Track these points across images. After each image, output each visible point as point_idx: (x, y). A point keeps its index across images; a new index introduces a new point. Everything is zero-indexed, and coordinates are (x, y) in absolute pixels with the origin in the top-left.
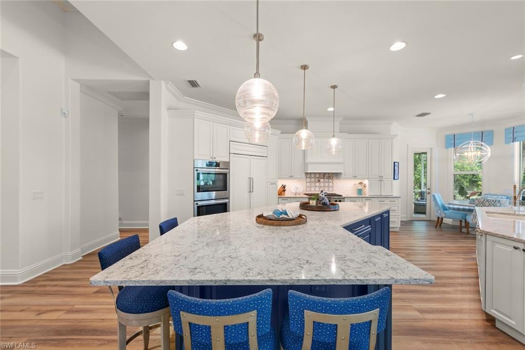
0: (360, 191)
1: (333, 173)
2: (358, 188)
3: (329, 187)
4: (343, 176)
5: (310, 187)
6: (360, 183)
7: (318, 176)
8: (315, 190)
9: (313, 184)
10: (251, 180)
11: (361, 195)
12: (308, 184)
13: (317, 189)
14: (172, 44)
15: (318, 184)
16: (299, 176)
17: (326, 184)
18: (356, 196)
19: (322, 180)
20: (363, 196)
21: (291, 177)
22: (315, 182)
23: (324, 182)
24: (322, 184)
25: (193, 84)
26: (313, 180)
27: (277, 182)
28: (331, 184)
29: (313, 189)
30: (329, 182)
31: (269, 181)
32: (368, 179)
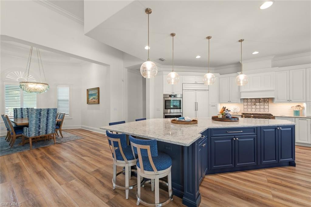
0: (297, 113)
1: (268, 98)
2: (295, 110)
3: (264, 108)
4: (275, 100)
5: (247, 109)
6: (299, 106)
7: (254, 101)
8: (252, 111)
9: (250, 107)
10: (196, 104)
11: (299, 116)
12: (246, 107)
13: (254, 110)
14: (144, 48)
15: (254, 107)
16: (236, 101)
17: (262, 107)
18: (293, 116)
20: (300, 116)
21: (229, 102)
22: (251, 105)
23: (260, 105)
24: (258, 107)
25: (161, 60)
26: (249, 104)
27: (217, 105)
28: (266, 107)
30: (264, 105)
31: (211, 104)
32: (306, 102)
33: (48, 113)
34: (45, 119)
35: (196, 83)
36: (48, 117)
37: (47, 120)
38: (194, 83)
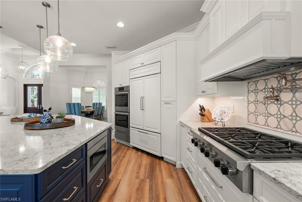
5: (256, 114)
8: (266, 124)
9: (261, 108)
10: (143, 98)
12: (252, 108)
13: (273, 122)
15: (273, 108)
19: (286, 96)
24: (287, 110)
29: (261, 120)
31: (163, 99)
33: (74, 106)
34: (73, 109)
35: (143, 65)
36: (74, 108)
37: (75, 110)
38: (141, 65)
